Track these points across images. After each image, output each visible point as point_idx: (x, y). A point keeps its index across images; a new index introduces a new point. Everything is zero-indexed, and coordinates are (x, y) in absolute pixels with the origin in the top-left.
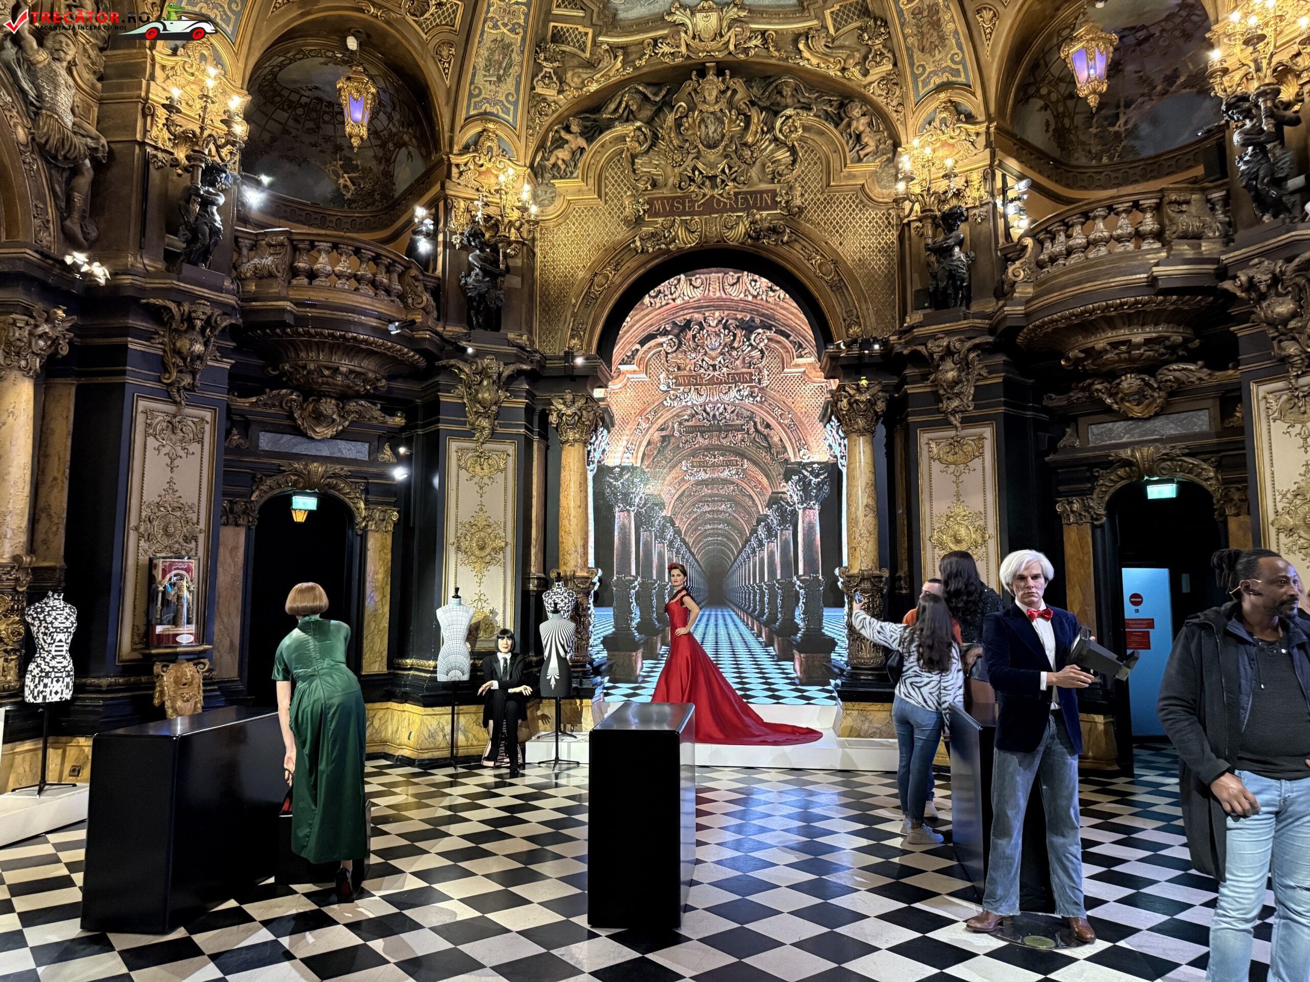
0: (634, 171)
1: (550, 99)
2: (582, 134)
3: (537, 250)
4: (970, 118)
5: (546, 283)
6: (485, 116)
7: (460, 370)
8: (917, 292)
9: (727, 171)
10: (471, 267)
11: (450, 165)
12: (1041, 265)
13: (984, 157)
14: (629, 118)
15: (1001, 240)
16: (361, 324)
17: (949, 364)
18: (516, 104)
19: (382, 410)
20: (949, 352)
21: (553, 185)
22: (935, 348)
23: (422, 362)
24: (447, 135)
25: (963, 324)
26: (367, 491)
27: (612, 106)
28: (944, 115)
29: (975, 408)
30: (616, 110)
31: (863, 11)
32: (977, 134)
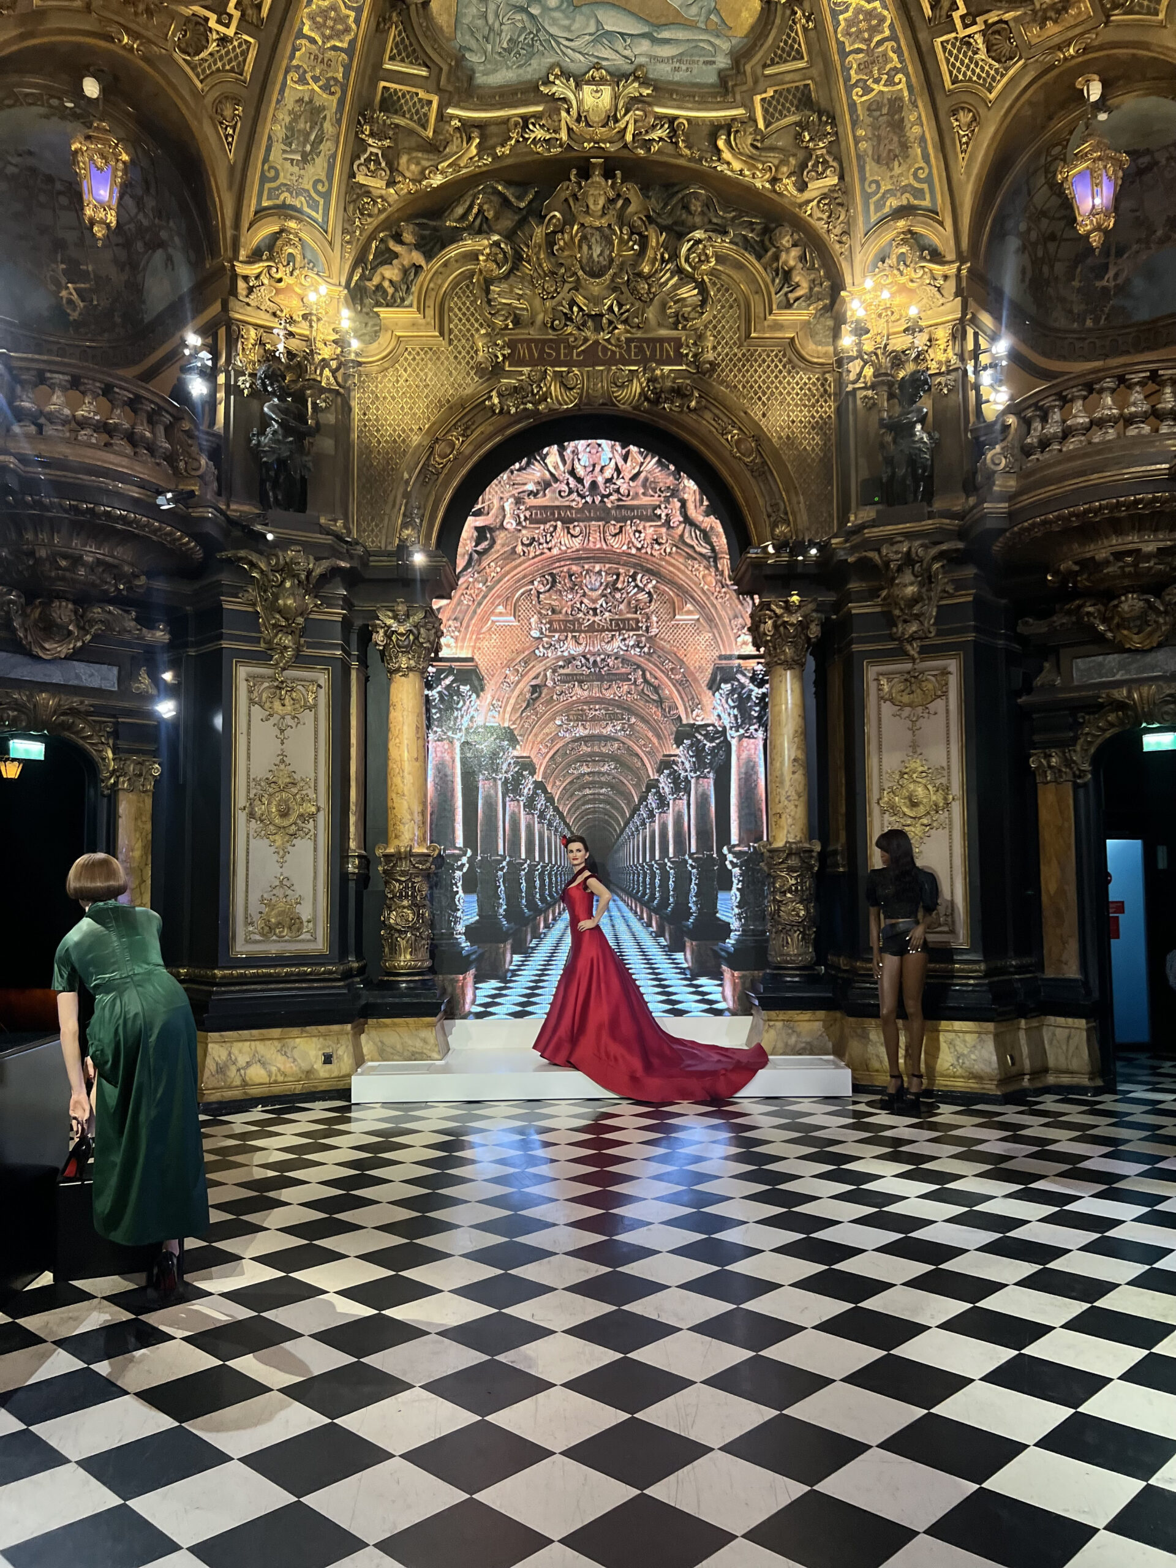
0: (489, 302)
1: (376, 193)
2: (418, 247)
3: (354, 404)
4: (936, 257)
5: (367, 450)
6: (284, 211)
7: (253, 565)
8: (865, 481)
9: (616, 309)
10: (265, 422)
11: (234, 276)
12: (1027, 451)
13: (952, 309)
14: (482, 228)
15: (972, 418)
16: (117, 494)
17: (908, 577)
18: (327, 196)
19: (137, 620)
20: (909, 560)
21: (377, 314)
22: (894, 554)
23: (199, 554)
24: (229, 233)
25: (928, 524)
26: (115, 735)
27: (460, 211)
28: (904, 249)
29: (937, 635)
30: (464, 217)
31: (804, 100)
32: (946, 277)
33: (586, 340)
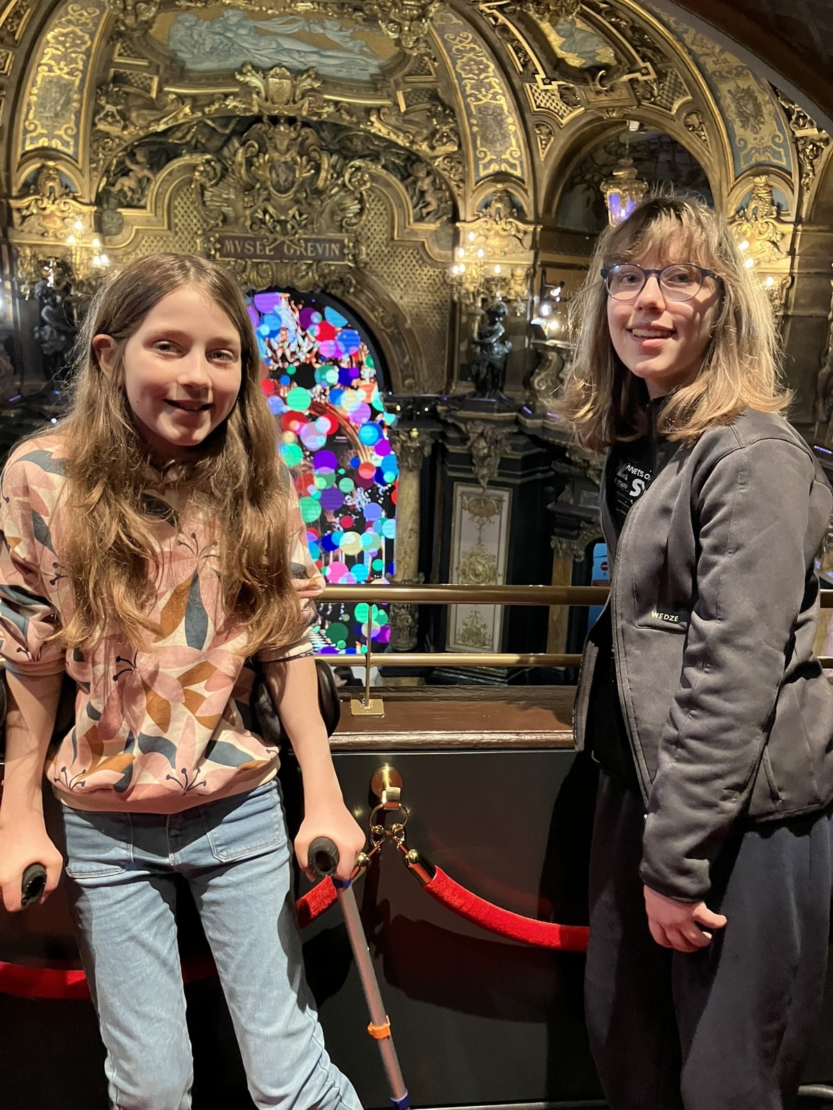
0: (204, 203)
1: (113, 135)
2: (147, 163)
4: (521, 216)
6: (42, 152)
8: (463, 362)
9: (297, 217)
10: (42, 324)
11: (10, 211)
13: (529, 256)
14: (196, 148)
17: (482, 443)
18: (75, 137)
21: (120, 215)
27: (180, 134)
28: (499, 205)
29: (499, 476)
30: (183, 137)
31: (434, 97)
32: (525, 233)
33: (275, 240)
